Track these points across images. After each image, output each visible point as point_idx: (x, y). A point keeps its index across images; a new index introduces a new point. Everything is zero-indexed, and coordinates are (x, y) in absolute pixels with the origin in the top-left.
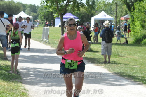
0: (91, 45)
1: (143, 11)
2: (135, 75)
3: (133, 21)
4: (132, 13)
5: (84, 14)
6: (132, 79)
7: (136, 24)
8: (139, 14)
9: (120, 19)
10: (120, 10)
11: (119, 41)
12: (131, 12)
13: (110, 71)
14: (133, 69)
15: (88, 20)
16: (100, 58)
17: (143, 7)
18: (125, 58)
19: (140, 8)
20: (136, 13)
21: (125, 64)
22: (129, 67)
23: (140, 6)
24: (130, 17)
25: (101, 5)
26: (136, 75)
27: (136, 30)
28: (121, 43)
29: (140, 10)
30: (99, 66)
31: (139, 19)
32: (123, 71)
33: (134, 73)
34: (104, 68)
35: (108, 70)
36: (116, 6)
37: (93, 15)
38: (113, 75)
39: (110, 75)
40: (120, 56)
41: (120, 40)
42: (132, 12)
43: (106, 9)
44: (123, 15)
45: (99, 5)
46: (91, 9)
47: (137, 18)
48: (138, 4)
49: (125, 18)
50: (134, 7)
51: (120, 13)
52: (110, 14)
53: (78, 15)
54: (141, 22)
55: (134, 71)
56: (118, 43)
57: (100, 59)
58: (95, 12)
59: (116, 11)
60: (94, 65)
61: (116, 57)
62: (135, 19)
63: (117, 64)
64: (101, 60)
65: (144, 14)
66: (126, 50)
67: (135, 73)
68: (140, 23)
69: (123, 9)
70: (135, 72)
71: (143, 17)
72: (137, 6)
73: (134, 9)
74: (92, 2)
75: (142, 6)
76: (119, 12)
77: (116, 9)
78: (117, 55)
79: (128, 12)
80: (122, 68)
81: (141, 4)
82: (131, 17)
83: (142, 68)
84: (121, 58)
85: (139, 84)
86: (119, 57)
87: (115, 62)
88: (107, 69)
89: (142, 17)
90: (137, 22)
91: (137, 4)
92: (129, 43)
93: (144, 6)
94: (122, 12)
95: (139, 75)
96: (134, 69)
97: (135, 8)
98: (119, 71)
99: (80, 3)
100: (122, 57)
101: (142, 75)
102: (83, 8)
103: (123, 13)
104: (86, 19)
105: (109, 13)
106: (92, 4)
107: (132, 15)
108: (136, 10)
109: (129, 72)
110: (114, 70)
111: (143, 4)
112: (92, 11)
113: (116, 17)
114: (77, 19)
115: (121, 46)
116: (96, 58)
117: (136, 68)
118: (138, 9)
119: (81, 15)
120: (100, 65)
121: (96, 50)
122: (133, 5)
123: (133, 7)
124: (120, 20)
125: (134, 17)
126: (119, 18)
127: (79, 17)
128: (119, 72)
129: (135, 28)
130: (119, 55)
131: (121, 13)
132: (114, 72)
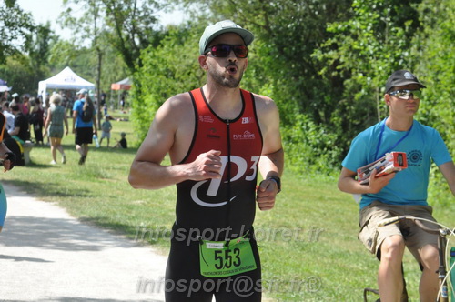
0: (31, 149)
1: (161, 69)
2: (134, 225)
3: (139, 92)
4: (137, 73)
5: (20, 73)
6: (125, 233)
7: (146, 101)
8: (154, 76)
9: (110, 87)
10: (111, 65)
11: (105, 140)
12: (134, 71)
13: (72, 214)
14: (130, 208)
15: (31, 89)
16: (51, 181)
17: (163, 60)
18: (115, 181)
19: (155, 61)
20: (146, 75)
21: (111, 197)
22: (121, 205)
23: (154, 57)
24: (131, 84)
25: (62, 52)
26: (134, 223)
27: (145, 115)
28: (110, 145)
29: (155, 67)
30: (47, 201)
31: (153, 90)
32: (103, 214)
33: (130, 219)
34: (57, 208)
35: (68, 211)
36: (97, 56)
37: (43, 77)
38: (78, 223)
39: (71, 224)
40: (103, 178)
41: (108, 140)
42: (136, 70)
43: (78, 63)
44: (117, 79)
45: (57, 51)
46: (39, 63)
47: (149, 87)
48: (151, 54)
49: (121, 86)
50: (140, 61)
51: (110, 73)
52: (88, 76)
53: (6, 77)
54: (157, 95)
55: (130, 213)
56: (103, 145)
57: (51, 184)
58: (48, 69)
59: (99, 69)
60: (34, 199)
61: (93, 181)
62: (145, 89)
63: (91, 196)
64: (54, 187)
65: (164, 77)
66: (119, 163)
67: (133, 218)
68: (156, 98)
69: (117, 64)
70: (134, 215)
71: (163, 85)
72: (147, 56)
73: (141, 65)
74: (41, 45)
75: (158, 58)
76: (107, 72)
77: (98, 62)
78: (95, 176)
79: (128, 72)
80: (104, 207)
81: (156, 54)
82: (135, 83)
83: (152, 206)
84: (105, 183)
85: (138, 245)
86: (101, 180)
87: (87, 191)
88: (64, 210)
89: (160, 82)
90: (147, 96)
91: (148, 52)
92: (129, 146)
93: (163, 57)
94: (115, 70)
95: (142, 224)
96: (132, 209)
97: (143, 62)
98: (95, 213)
99: (7, 47)
100: (107, 180)
101: (150, 223)
102: (14, 59)
103: (117, 74)
104: (26, 87)
105: (85, 72)
106: (41, 49)
107: (137, 78)
108: (145, 68)
109: (119, 216)
110: (82, 212)
111: (162, 52)
112: (42, 68)
113: (98, 83)
114: (4, 84)
115: (108, 154)
116: (42, 181)
117: (138, 207)
118: (151, 64)
119: (14, 76)
120: (49, 198)
121: (44, 163)
122: (138, 54)
123: (138, 60)
124: (110, 91)
125: (142, 83)
126: (107, 85)
127: (8, 81)
128: (94, 217)
129: (145, 111)
130: (99, 174)
131: (113, 75)
132: (83, 216)
